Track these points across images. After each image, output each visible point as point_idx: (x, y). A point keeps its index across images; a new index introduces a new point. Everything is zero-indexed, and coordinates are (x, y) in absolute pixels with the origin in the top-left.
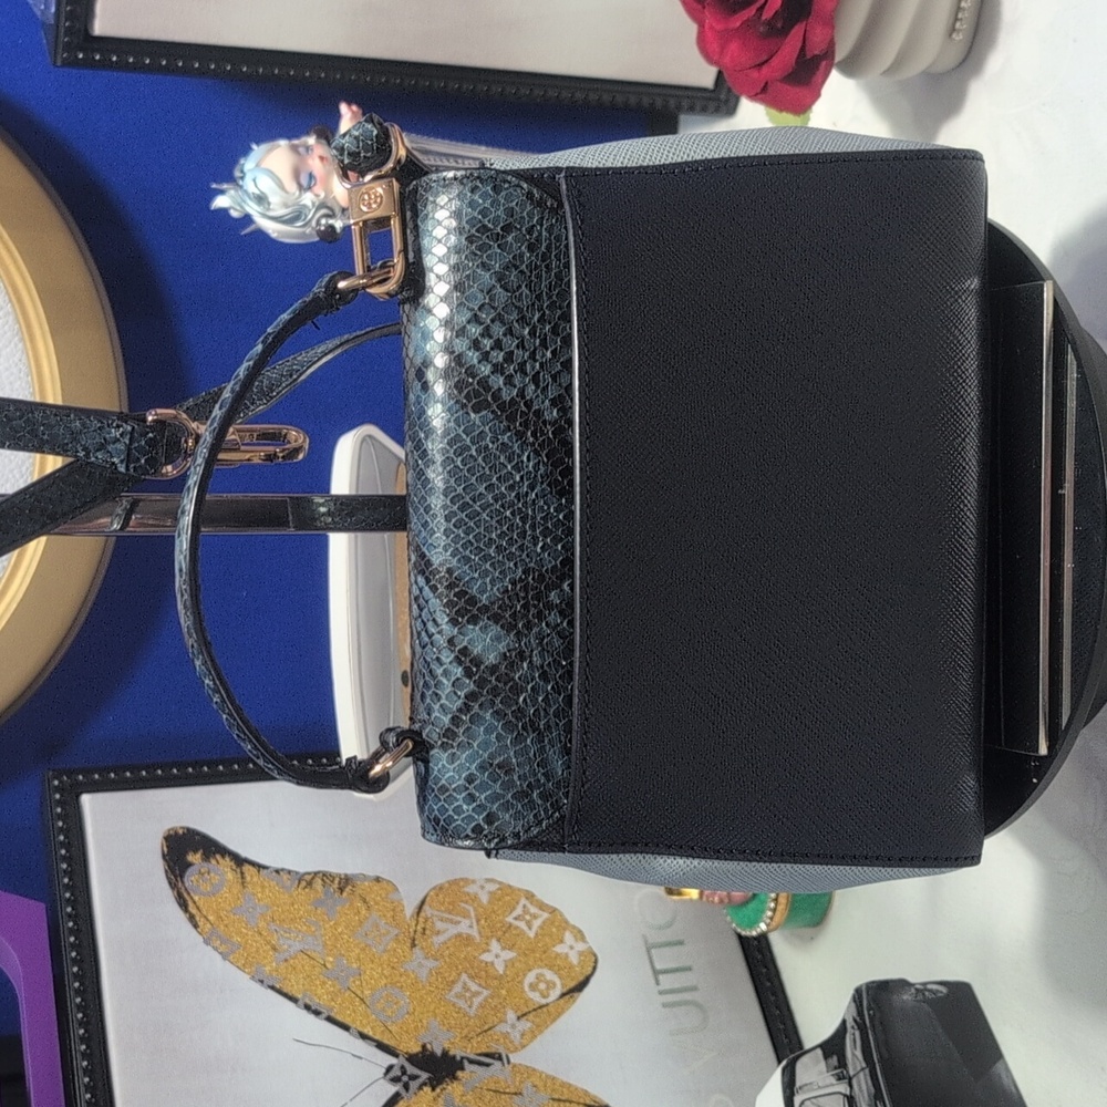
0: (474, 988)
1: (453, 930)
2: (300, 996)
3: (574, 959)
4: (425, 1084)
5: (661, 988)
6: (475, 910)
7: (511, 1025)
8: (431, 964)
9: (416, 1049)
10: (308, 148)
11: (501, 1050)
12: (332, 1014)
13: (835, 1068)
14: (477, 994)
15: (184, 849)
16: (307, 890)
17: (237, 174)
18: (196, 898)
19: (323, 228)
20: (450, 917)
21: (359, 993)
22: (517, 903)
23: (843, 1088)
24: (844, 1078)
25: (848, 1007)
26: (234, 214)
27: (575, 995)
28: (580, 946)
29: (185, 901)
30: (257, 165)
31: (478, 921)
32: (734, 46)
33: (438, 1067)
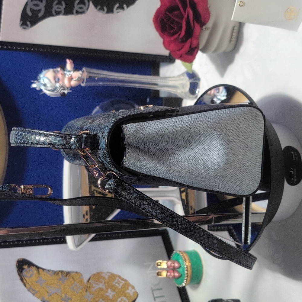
6: (104, 281)
8: (91, 296)
10: (58, 71)
15: (22, 264)
16: (57, 276)
18: (26, 278)
19: (62, 93)
20: (97, 283)
22: (116, 279)
26: (37, 89)
29: (22, 279)
30: (44, 76)
31: (105, 284)
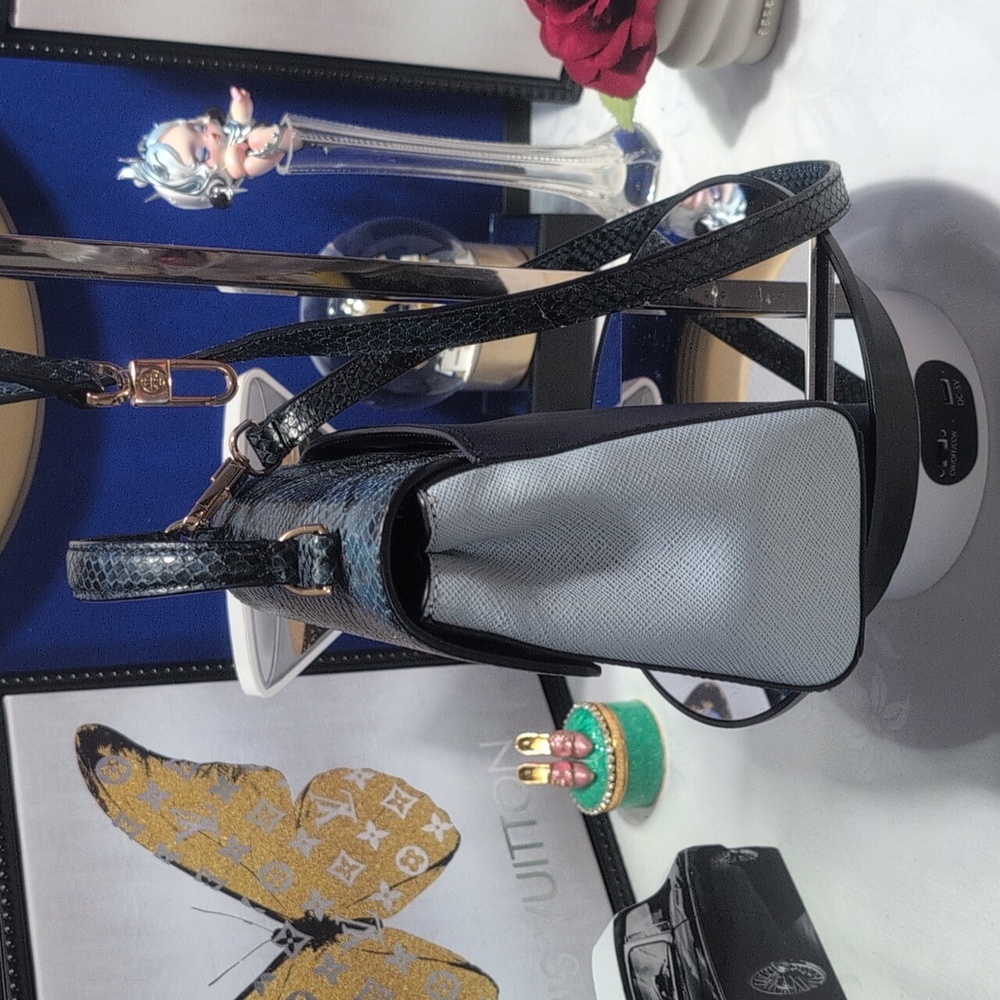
0: (352, 862)
1: (333, 813)
2: (197, 870)
3: (440, 837)
4: (307, 945)
5: (515, 861)
6: (353, 795)
7: (383, 895)
8: (315, 842)
9: (300, 915)
10: (203, 127)
11: (375, 916)
12: (227, 886)
13: (660, 920)
14: (354, 867)
15: (94, 744)
16: (204, 779)
17: (141, 149)
18: (106, 786)
19: (215, 196)
20: (332, 801)
21: (250, 867)
22: (390, 789)
23: (667, 937)
24: (668, 929)
25: (672, 869)
26: (138, 184)
27: (441, 868)
28: (446, 826)
29: (96, 788)
30: (158, 141)
31: (356, 805)
32: (571, 40)
33: (319, 931)
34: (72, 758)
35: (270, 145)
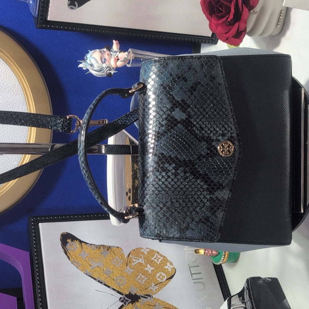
0: (143, 277)
1: (138, 261)
2: (97, 278)
3: (170, 270)
4: (130, 303)
5: (193, 278)
6: (143, 256)
7: (153, 287)
8: (132, 270)
9: (128, 293)
10: (104, 52)
11: (150, 294)
12: (106, 283)
13: (242, 300)
14: (144, 279)
15: (66, 238)
16: (99, 250)
17: (85, 58)
18: (69, 251)
19: (108, 73)
20: (137, 258)
21: (113, 278)
22: (155, 255)
23: (244, 305)
24: (244, 303)
25: (245, 284)
26: (84, 69)
27: (170, 280)
28: (171, 267)
29: (66, 252)
30: (91, 56)
31: (144, 259)
32: (219, 28)
33: (133, 298)
34: (59, 243)
35: (125, 58)
